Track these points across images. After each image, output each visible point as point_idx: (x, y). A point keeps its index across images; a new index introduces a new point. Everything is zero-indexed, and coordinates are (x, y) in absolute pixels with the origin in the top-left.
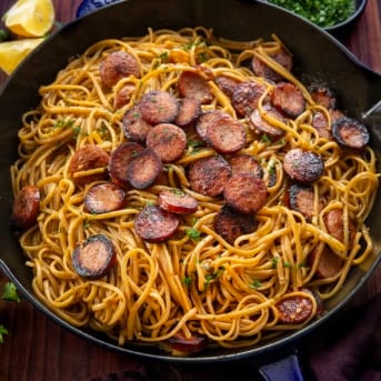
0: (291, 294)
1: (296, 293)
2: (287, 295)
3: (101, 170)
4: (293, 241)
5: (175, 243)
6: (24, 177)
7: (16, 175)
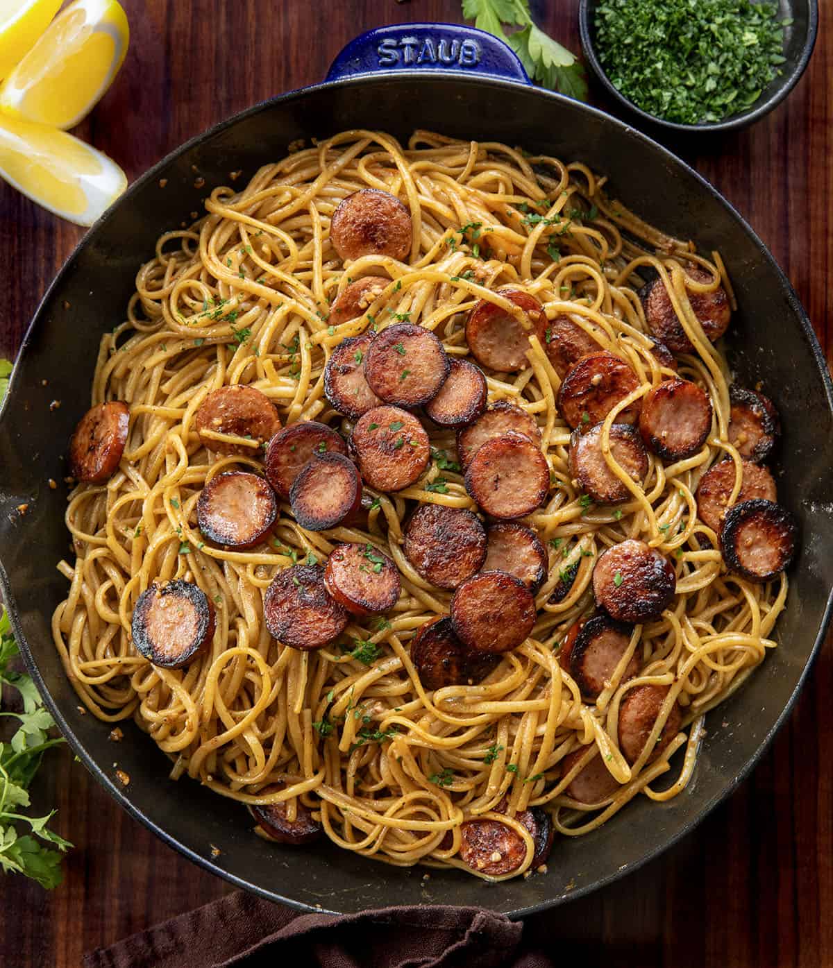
0: (499, 817)
1: (508, 820)
2: (491, 816)
3: (254, 443)
4: (543, 729)
5: (327, 656)
6: (118, 373)
7: (109, 356)
